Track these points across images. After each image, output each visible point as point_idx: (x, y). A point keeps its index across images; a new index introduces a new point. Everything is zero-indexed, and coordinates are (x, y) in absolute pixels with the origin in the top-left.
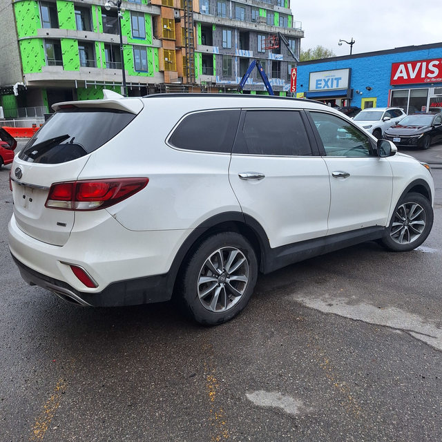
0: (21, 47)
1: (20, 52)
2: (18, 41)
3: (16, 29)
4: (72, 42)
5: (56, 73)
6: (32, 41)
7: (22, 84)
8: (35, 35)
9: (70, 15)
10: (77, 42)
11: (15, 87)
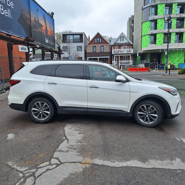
0: (142, 38)
1: (141, 40)
2: (142, 36)
3: (142, 32)
4: (161, 34)
5: (153, 47)
6: (146, 36)
7: (140, 52)
8: (148, 33)
9: (162, 24)
10: (163, 34)
11: (138, 53)
